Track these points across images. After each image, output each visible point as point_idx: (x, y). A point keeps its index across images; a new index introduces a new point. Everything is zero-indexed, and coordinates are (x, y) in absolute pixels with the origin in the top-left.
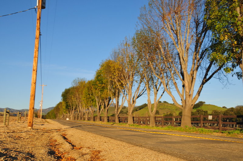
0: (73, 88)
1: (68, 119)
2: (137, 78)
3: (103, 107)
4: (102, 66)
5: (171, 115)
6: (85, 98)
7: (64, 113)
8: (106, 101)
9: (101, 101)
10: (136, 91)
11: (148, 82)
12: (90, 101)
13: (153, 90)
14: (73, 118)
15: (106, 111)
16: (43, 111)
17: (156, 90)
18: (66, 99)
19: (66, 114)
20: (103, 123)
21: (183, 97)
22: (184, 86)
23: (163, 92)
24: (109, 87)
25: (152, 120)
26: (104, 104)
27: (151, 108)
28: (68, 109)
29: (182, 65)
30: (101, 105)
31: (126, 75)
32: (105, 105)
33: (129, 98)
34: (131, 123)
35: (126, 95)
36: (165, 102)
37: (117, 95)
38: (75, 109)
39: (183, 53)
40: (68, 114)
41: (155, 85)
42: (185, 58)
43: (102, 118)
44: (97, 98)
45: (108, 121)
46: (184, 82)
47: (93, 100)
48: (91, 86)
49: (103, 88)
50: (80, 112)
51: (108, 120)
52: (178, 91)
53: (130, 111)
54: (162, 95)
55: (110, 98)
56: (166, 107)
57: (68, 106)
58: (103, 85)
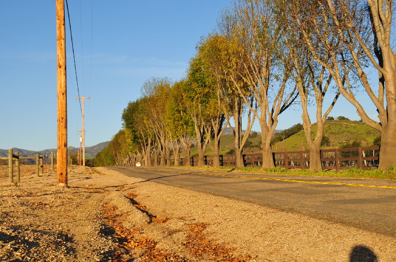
0: (145, 100)
1: (138, 165)
2: (277, 70)
3: (208, 136)
4: (202, 50)
5: (356, 144)
6: (170, 119)
7: (130, 153)
8: (215, 124)
9: (203, 123)
10: (277, 99)
11: (302, 78)
12: (182, 125)
13: (313, 95)
14: (149, 162)
15: (216, 143)
16: (88, 150)
17: (319, 94)
18: (132, 123)
19: (134, 155)
20: (211, 169)
21: (382, 104)
22: (382, 80)
23: (337, 97)
24: (218, 93)
25: (315, 157)
26: (210, 130)
27: (312, 133)
28: (138, 143)
29: (379, 34)
30: (204, 133)
31: (253, 66)
32: (212, 131)
33: (263, 115)
34: (269, 166)
35: (256, 107)
36: (342, 119)
37: (237, 109)
38: (152, 144)
39: (380, 6)
40: (139, 154)
41: (318, 83)
42: (385, 16)
43: (208, 159)
44: (195, 118)
45: (222, 165)
46: (382, 70)
47: (187, 123)
48: (181, 92)
49: (207, 95)
50: (162, 149)
51: (222, 163)
52: (370, 91)
53: (265, 140)
54: (333, 104)
55: (223, 115)
56: (344, 129)
57: (139, 139)
58: (207, 90)
